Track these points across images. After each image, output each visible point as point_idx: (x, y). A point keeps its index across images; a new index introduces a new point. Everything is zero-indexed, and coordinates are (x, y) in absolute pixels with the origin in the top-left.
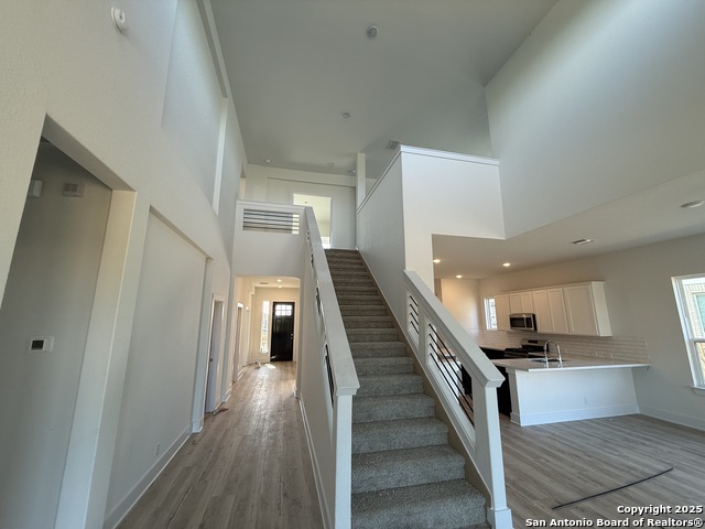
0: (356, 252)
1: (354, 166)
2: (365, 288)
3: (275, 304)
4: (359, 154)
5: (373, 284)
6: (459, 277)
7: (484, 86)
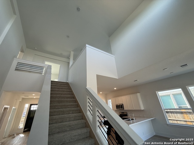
0: (67, 83)
1: (70, 56)
2: (69, 96)
3: (31, 105)
4: (71, 52)
5: (73, 94)
6: (101, 93)
7: (109, 37)
